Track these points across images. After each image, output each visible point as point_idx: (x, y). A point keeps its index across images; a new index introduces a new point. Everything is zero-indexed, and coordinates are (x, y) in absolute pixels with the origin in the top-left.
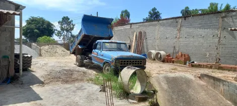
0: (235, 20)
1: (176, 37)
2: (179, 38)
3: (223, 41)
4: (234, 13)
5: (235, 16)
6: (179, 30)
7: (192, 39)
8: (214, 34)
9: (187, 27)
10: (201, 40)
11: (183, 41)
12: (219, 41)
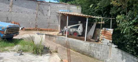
0: (44, 7)
1: (9, 11)
2: (11, 12)
3: (39, 16)
4: (44, 3)
5: (44, 4)
6: (11, 7)
7: (21, 14)
8: (34, 12)
9: (17, 6)
10: (27, 15)
11: (14, 14)
12: (37, 16)
